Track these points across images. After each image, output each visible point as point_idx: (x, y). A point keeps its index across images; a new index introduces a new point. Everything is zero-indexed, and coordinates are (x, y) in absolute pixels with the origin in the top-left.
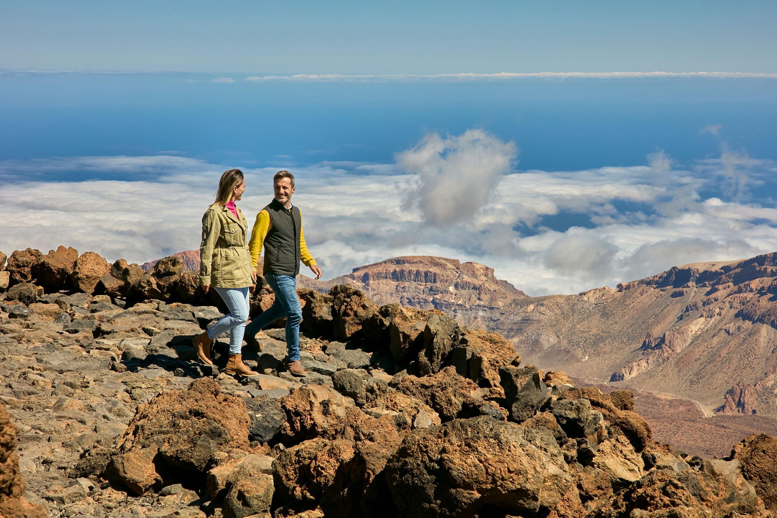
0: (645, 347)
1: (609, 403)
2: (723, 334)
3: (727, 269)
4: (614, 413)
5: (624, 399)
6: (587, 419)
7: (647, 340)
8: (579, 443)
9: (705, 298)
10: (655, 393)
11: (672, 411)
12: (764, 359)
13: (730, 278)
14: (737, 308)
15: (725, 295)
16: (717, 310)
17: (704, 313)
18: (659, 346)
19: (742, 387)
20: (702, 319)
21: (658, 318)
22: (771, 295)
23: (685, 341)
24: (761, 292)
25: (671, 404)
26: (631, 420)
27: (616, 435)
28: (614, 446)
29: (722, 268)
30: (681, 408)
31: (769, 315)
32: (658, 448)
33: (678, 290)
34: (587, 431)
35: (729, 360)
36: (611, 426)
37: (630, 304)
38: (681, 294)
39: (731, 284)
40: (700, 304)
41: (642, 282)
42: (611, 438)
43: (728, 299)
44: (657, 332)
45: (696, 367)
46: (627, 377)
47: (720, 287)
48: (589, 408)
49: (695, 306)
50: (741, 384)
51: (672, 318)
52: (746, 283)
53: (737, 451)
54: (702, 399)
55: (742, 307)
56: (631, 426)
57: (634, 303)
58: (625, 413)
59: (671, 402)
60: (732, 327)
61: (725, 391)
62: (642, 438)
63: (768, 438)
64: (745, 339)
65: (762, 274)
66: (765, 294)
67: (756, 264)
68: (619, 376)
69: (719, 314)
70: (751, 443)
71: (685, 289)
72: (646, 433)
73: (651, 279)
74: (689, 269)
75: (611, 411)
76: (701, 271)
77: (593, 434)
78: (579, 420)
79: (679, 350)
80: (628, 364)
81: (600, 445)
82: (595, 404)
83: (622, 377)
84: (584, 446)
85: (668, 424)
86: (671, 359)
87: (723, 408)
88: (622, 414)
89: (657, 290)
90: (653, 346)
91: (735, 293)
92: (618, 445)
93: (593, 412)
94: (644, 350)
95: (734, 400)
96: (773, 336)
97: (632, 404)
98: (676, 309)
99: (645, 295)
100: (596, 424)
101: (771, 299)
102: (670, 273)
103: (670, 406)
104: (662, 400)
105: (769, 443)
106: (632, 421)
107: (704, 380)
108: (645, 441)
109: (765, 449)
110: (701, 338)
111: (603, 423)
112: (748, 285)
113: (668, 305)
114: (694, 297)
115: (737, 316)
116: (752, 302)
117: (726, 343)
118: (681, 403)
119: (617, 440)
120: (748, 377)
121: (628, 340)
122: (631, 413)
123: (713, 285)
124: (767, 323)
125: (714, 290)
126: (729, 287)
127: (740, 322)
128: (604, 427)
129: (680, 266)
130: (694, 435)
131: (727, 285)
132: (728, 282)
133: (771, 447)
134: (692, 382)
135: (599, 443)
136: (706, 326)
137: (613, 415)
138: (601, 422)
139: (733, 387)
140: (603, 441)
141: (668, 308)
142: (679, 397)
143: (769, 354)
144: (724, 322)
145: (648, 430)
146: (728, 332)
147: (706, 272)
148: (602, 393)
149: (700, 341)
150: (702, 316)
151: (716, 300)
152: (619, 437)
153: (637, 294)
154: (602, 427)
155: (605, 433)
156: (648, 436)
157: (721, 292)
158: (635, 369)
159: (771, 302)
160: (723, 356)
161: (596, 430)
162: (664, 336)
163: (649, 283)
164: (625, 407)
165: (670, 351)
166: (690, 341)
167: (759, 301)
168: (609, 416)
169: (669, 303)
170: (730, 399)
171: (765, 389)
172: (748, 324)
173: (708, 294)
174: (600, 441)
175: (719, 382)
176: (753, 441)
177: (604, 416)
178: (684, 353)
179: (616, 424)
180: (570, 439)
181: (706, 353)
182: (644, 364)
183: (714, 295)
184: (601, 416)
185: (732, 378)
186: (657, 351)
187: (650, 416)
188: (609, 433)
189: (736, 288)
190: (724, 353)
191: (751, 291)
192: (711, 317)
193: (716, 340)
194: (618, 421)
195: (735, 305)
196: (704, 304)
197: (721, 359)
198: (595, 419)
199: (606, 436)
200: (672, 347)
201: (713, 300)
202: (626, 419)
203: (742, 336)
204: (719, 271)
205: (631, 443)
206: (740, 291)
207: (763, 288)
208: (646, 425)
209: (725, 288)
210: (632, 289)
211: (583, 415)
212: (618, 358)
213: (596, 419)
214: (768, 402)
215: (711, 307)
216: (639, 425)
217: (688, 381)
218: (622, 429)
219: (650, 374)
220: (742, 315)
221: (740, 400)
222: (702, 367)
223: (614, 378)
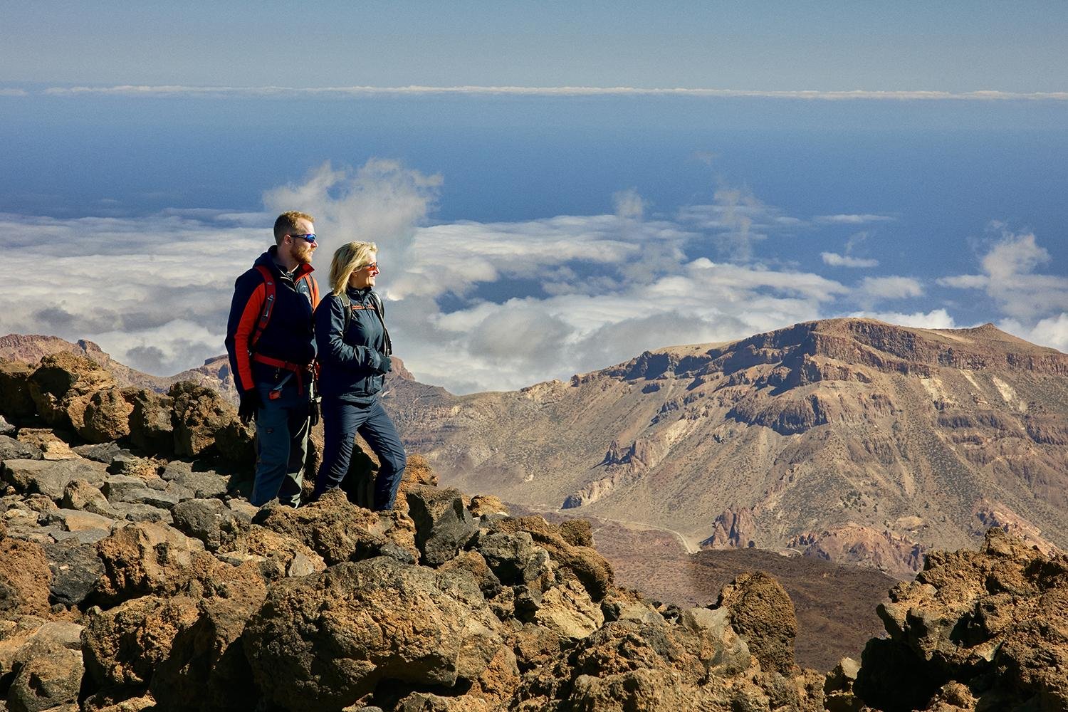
0: (610, 460)
1: (557, 537)
2: (710, 440)
3: (715, 353)
4: (564, 550)
5: (579, 531)
6: (527, 559)
7: (612, 451)
8: (517, 593)
9: (688, 394)
10: (622, 522)
11: (645, 546)
12: (764, 474)
13: (719, 366)
14: (729, 406)
15: (713, 388)
16: (703, 410)
17: (686, 414)
18: (627, 459)
19: (735, 512)
20: (684, 422)
21: (626, 421)
22: (773, 388)
23: (662, 451)
24: (760, 384)
25: (644, 536)
26: (586, 559)
27: (567, 580)
28: (564, 594)
29: (709, 353)
30: (657, 542)
31: (770, 414)
32: (624, 596)
33: (651, 382)
34: (527, 575)
35: (718, 476)
36: (560, 567)
37: (589, 403)
38: (656, 388)
39: (720, 373)
40: (680, 402)
41: (604, 373)
42: (560, 584)
43: (718, 394)
44: (624, 440)
45: (676, 486)
46: (586, 502)
47: (706, 378)
48: (530, 543)
49: (674, 405)
50: (734, 507)
51: (644, 420)
52: (740, 372)
53: (725, 596)
54: (684, 529)
55: (736, 404)
56: (587, 567)
57: (594, 402)
58: (579, 550)
59: (644, 533)
60: (722, 431)
61: (714, 518)
62: (601, 582)
63: (764, 577)
64: (739, 448)
65: (761, 359)
66: (764, 386)
67: (753, 346)
68: (576, 501)
69: (706, 414)
70: (743, 584)
71: (660, 382)
72: (606, 576)
73: (616, 368)
74: (666, 355)
75: (560, 547)
76: (682, 356)
77: (535, 579)
78: (517, 560)
79: (653, 463)
80: (586, 484)
81: (544, 595)
82: (538, 538)
83: (578, 503)
84: (523, 596)
85: (640, 564)
86: (643, 476)
87: (712, 539)
88: (574, 551)
89: (625, 383)
90: (620, 458)
91: (726, 385)
92: (570, 593)
93: (535, 549)
94: (608, 464)
95: (725, 529)
96: (775, 443)
97: (590, 537)
98: (650, 408)
99: (608, 390)
100: (539, 565)
101: (772, 393)
102: (641, 360)
103: (643, 540)
104: (631, 532)
105: (767, 583)
106: (588, 560)
107: (686, 503)
108: (605, 587)
109: (761, 592)
110: (682, 447)
111: (549, 564)
112: (743, 375)
113: (639, 404)
114: (672, 392)
115: (728, 416)
116: (747, 397)
117: (715, 454)
118: (656, 534)
119: (568, 586)
120: (743, 498)
121: (587, 451)
122: (587, 550)
123: (697, 375)
124: (767, 425)
125: (699, 382)
126: (718, 377)
127: (732, 425)
128: (550, 570)
129: (654, 351)
130: (674, 578)
131: (715, 374)
132: (717, 371)
133: (769, 590)
134: (671, 507)
135: (543, 592)
136: (688, 431)
137: (562, 553)
138: (546, 563)
139: (724, 512)
140: (549, 589)
141: (639, 408)
142: (655, 527)
143: (771, 466)
144: (711, 426)
145: (610, 572)
146: (717, 439)
147: (688, 358)
148: (548, 524)
149: (681, 450)
150: (683, 417)
151: (701, 395)
152: (570, 582)
153: (598, 389)
154: (547, 570)
155: (552, 578)
156: (609, 580)
157: (708, 385)
158: (596, 490)
159: (772, 397)
160: (710, 469)
161: (540, 573)
162: (634, 445)
163: (613, 374)
164: (580, 542)
165: (642, 465)
166: (667, 451)
167: (756, 396)
168: (558, 554)
169: (640, 401)
170: (720, 528)
171: (765, 513)
172: (742, 427)
173: (691, 387)
174: (545, 588)
175: (706, 505)
176: (746, 582)
177: (551, 554)
178: (660, 468)
179: (567, 565)
180: (505, 587)
181: (689, 467)
182: (607, 483)
183: (698, 389)
184: (547, 555)
185: (723, 499)
186: (624, 466)
187: (616, 554)
188: (558, 577)
189: (727, 379)
190: (712, 466)
191: (747, 382)
192: (695, 418)
193: (702, 449)
194: (569, 560)
195: (727, 401)
196: (686, 401)
197: (708, 474)
198: (537, 559)
199: (552, 582)
200: (644, 459)
201: (698, 396)
202: (580, 558)
203: (736, 443)
204: (705, 356)
205: (587, 589)
206: (732, 383)
207: (761, 379)
208: (606, 565)
209: (712, 380)
210: (591, 382)
211: (522, 554)
212: (573, 476)
213: (539, 558)
214: (769, 531)
215: (695, 405)
216: (597, 565)
217: (666, 506)
218: (575, 571)
219: (616, 498)
220: (736, 415)
221: (733, 528)
222: (684, 486)
223: (568, 504)
